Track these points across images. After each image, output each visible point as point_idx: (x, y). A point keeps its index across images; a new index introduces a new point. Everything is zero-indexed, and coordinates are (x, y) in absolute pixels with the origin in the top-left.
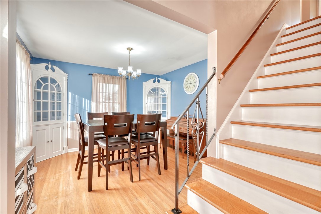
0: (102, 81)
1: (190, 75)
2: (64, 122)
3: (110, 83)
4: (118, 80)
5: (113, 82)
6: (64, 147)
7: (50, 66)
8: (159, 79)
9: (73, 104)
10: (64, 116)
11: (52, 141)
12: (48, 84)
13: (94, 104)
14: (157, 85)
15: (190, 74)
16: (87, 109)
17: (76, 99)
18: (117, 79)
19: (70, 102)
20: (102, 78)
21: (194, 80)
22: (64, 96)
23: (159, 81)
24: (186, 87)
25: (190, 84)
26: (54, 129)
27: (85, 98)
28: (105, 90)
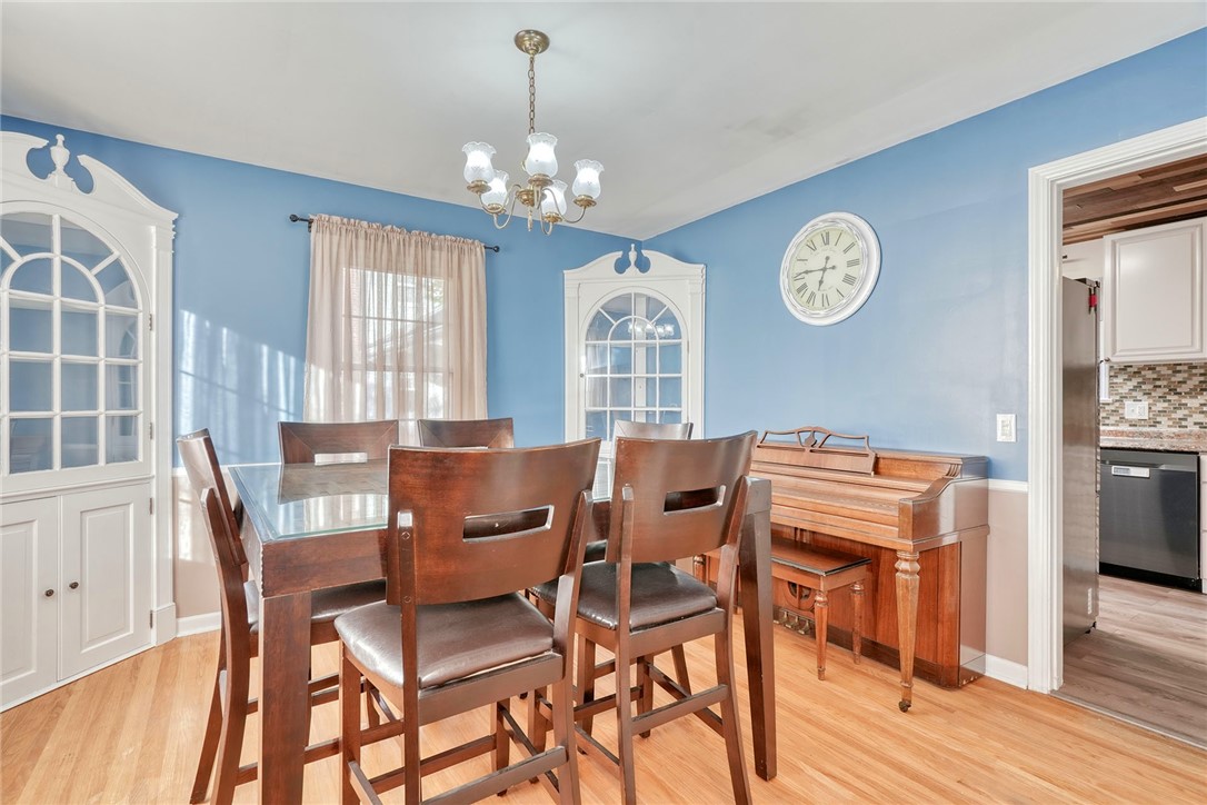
0: (361, 260)
1: (821, 225)
2: (154, 473)
3: (404, 272)
4: (444, 254)
5: (416, 264)
6: (155, 609)
7: (60, 154)
8: (645, 253)
9: (206, 375)
10: (154, 442)
11: (74, 586)
12: (49, 261)
13: (319, 377)
14: (632, 281)
15: (824, 221)
16: (283, 405)
17: (224, 348)
18: (441, 249)
19: (188, 364)
20: (361, 242)
21: (845, 251)
22: (154, 334)
23: (643, 265)
24: (799, 291)
25: (824, 270)
26: (88, 517)
27: (274, 348)
28: (380, 304)
